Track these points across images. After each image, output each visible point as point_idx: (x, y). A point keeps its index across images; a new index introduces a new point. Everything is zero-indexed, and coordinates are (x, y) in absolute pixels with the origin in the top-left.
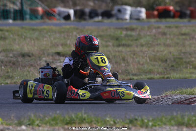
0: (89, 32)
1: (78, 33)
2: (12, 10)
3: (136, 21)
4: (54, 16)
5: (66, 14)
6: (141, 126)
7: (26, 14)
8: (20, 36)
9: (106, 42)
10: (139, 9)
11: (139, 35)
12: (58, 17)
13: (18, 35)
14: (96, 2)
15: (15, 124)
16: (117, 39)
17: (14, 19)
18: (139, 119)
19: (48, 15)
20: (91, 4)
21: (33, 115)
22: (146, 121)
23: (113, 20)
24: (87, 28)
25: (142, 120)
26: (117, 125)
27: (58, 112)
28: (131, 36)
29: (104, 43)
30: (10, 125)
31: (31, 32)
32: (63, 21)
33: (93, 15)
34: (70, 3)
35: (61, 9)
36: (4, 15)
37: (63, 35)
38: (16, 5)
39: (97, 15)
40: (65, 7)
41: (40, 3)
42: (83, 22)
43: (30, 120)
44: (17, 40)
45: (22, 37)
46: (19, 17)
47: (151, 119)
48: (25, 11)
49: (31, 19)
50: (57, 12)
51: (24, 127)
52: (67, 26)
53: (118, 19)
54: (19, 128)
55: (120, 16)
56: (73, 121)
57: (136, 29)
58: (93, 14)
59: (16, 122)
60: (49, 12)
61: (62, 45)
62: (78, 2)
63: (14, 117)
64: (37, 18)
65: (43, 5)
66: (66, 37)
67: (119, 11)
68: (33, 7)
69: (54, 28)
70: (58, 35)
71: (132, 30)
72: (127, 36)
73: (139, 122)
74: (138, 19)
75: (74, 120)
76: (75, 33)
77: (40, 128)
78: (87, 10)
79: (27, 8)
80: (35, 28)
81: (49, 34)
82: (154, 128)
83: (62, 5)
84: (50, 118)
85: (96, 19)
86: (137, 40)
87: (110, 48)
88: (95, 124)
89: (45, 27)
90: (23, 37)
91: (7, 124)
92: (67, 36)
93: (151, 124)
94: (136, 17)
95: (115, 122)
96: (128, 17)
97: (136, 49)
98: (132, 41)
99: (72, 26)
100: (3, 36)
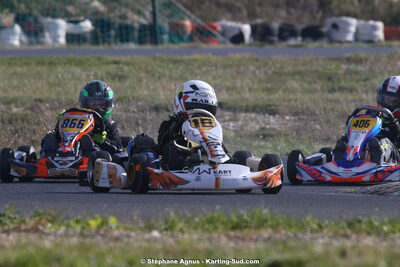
0: (278, 65)
1: (258, 68)
2: (136, 25)
3: (365, 45)
4: (214, 35)
5: (237, 32)
6: (369, 234)
7: (161, 33)
8: (150, 73)
9: (310, 83)
10: (372, 22)
11: (371, 70)
12: (221, 38)
13: (147, 72)
14: (292, 11)
15: (141, 229)
16: (329, 79)
17: (141, 42)
18: (365, 220)
19: (203, 34)
20: (283, 13)
21: (172, 214)
22: (376, 223)
23: (324, 44)
24: (274, 57)
25: (371, 222)
26: (325, 231)
27: (218, 207)
28: (356, 73)
29: (306, 85)
30: (132, 230)
31: (171, 66)
32: (231, 46)
33: (286, 34)
34: (245, 12)
35: (227, 23)
36: (121, 35)
37: (229, 71)
38: (144, 17)
39: (293, 34)
40: (234, 19)
41: (188, 13)
42: (268, 47)
43: (166, 222)
44: (144, 81)
45: (153, 75)
46: (148, 38)
47: (386, 220)
48: (160, 28)
49: (171, 41)
50: (219, 28)
51: (155, 234)
52: (238, 54)
53: (331, 41)
54: (147, 236)
55: (337, 36)
56: (244, 224)
57: (366, 60)
58: (286, 32)
59: (142, 225)
60: (204, 28)
61: (228, 89)
62: (258, 10)
63: (138, 216)
64: (181, 39)
65: (193, 16)
66: (235, 74)
67: (335, 26)
68: (175, 20)
69: (213, 58)
70: (220, 72)
71: (359, 61)
72: (348, 72)
73: (364, 226)
74: (370, 42)
75: (246, 222)
76: (252, 68)
77: (186, 236)
78: (276, 25)
79: (163, 23)
80: (178, 58)
81: (204, 69)
82: (392, 236)
83: (229, 15)
84: (204, 219)
85: (292, 42)
86: (366, 80)
87: (316, 96)
88: (284, 228)
89: (197, 56)
90: (157, 75)
91: (125, 229)
92: (238, 72)
93: (385, 228)
94: (366, 38)
95: (321, 227)
96: (350, 37)
97: (364, 96)
98: (357, 81)
99: (247, 55)
100: (120, 73)
